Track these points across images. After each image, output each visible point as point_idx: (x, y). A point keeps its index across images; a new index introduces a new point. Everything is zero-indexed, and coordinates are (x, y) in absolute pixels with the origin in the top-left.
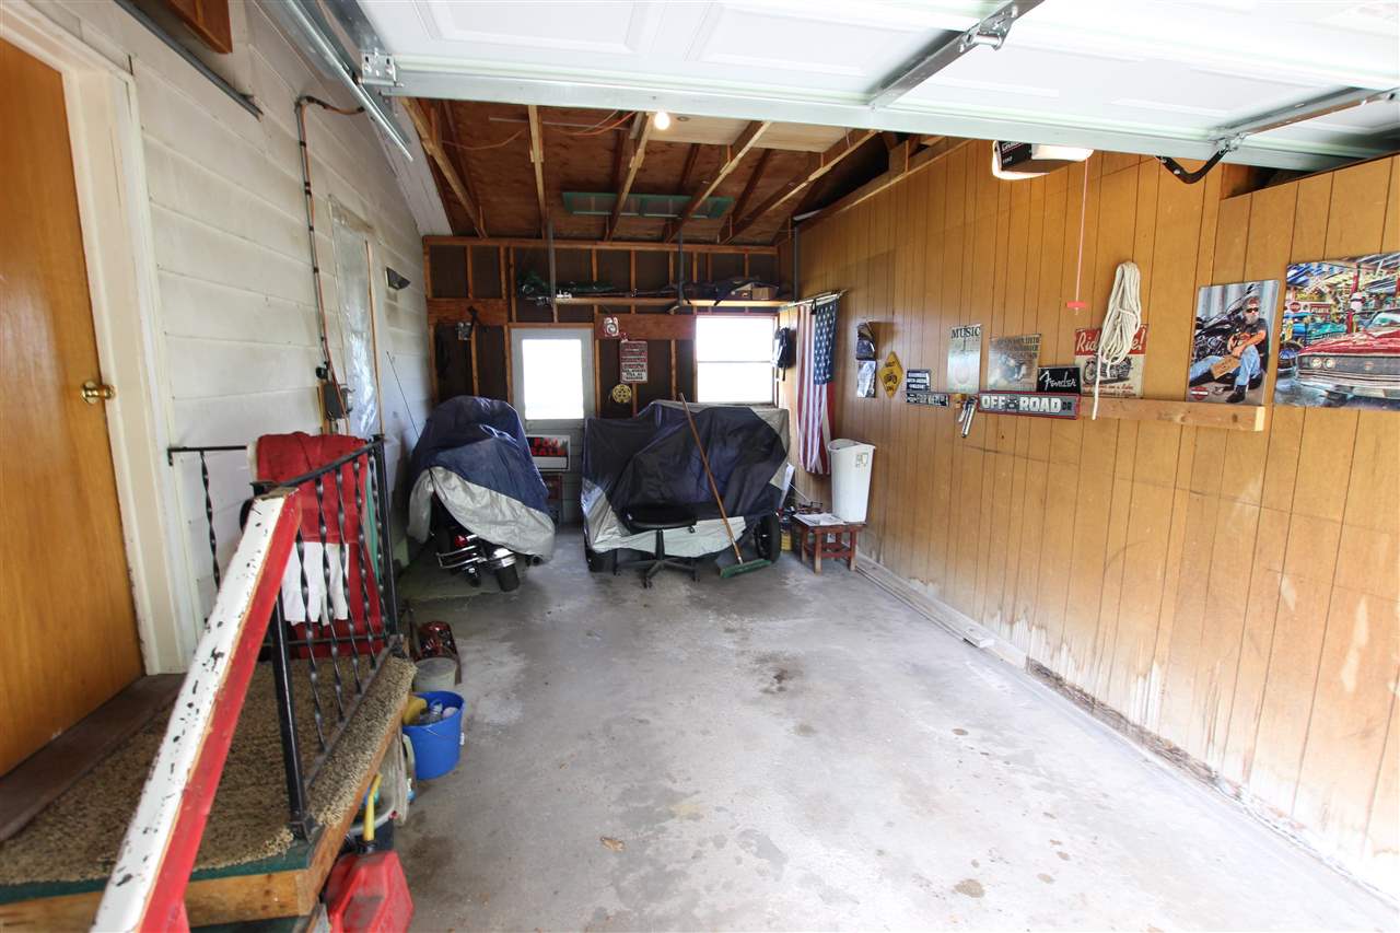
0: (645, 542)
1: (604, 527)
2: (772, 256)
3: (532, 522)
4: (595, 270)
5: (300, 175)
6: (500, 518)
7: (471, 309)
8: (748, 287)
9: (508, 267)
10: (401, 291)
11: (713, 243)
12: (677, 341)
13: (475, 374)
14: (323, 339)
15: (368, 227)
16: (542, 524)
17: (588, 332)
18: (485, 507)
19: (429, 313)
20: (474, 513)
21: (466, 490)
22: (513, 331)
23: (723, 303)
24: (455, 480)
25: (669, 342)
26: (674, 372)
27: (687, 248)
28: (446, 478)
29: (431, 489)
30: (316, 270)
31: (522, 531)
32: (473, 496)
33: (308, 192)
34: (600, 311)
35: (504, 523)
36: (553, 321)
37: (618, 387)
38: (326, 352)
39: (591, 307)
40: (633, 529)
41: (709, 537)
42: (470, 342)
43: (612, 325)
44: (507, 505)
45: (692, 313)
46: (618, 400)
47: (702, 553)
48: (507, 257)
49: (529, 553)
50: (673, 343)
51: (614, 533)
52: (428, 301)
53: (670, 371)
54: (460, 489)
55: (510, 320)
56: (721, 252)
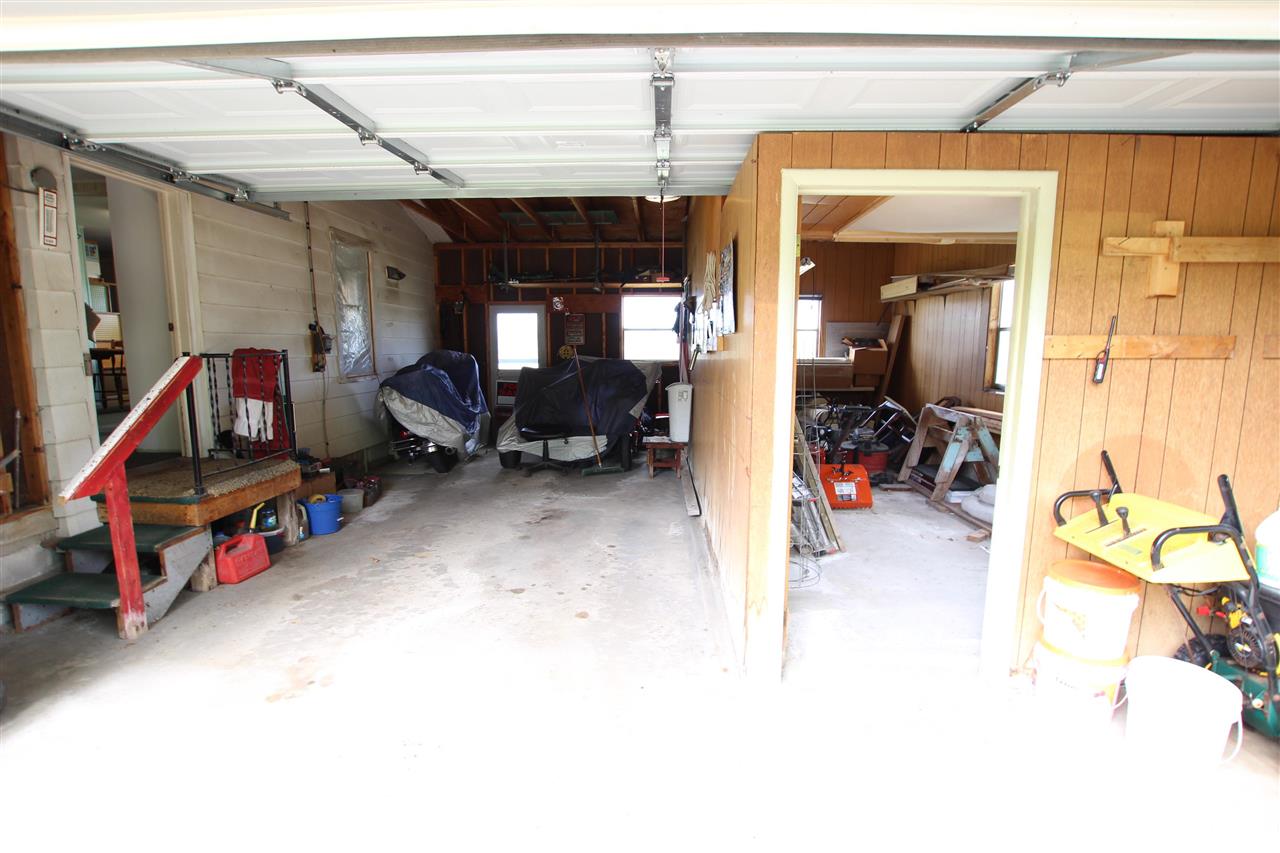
0: (534, 448)
1: (507, 437)
2: (681, 249)
3: (446, 425)
4: (547, 263)
5: (304, 218)
6: (424, 420)
7: (463, 293)
8: (647, 273)
9: (488, 262)
10: (400, 282)
11: (635, 240)
12: (607, 314)
13: (465, 337)
14: (315, 309)
15: (367, 243)
16: (453, 427)
17: (542, 307)
18: (414, 413)
19: (437, 295)
20: (407, 415)
21: (402, 401)
22: (491, 307)
23: (627, 285)
24: (395, 394)
25: (601, 315)
26: (604, 337)
27: (614, 245)
28: (391, 393)
29: (381, 400)
30: (311, 270)
31: (439, 430)
32: (405, 405)
33: (308, 228)
34: (550, 292)
35: (427, 424)
36: (517, 300)
37: (563, 348)
38: (316, 316)
39: (544, 289)
40: (528, 438)
41: (581, 448)
42: (461, 315)
43: (558, 303)
44: (428, 413)
45: (618, 293)
46: (563, 357)
47: (574, 459)
48: (488, 256)
49: (444, 445)
50: (604, 315)
51: (513, 441)
52: (437, 288)
53: (602, 335)
54: (398, 400)
55: (489, 299)
56: (642, 247)
